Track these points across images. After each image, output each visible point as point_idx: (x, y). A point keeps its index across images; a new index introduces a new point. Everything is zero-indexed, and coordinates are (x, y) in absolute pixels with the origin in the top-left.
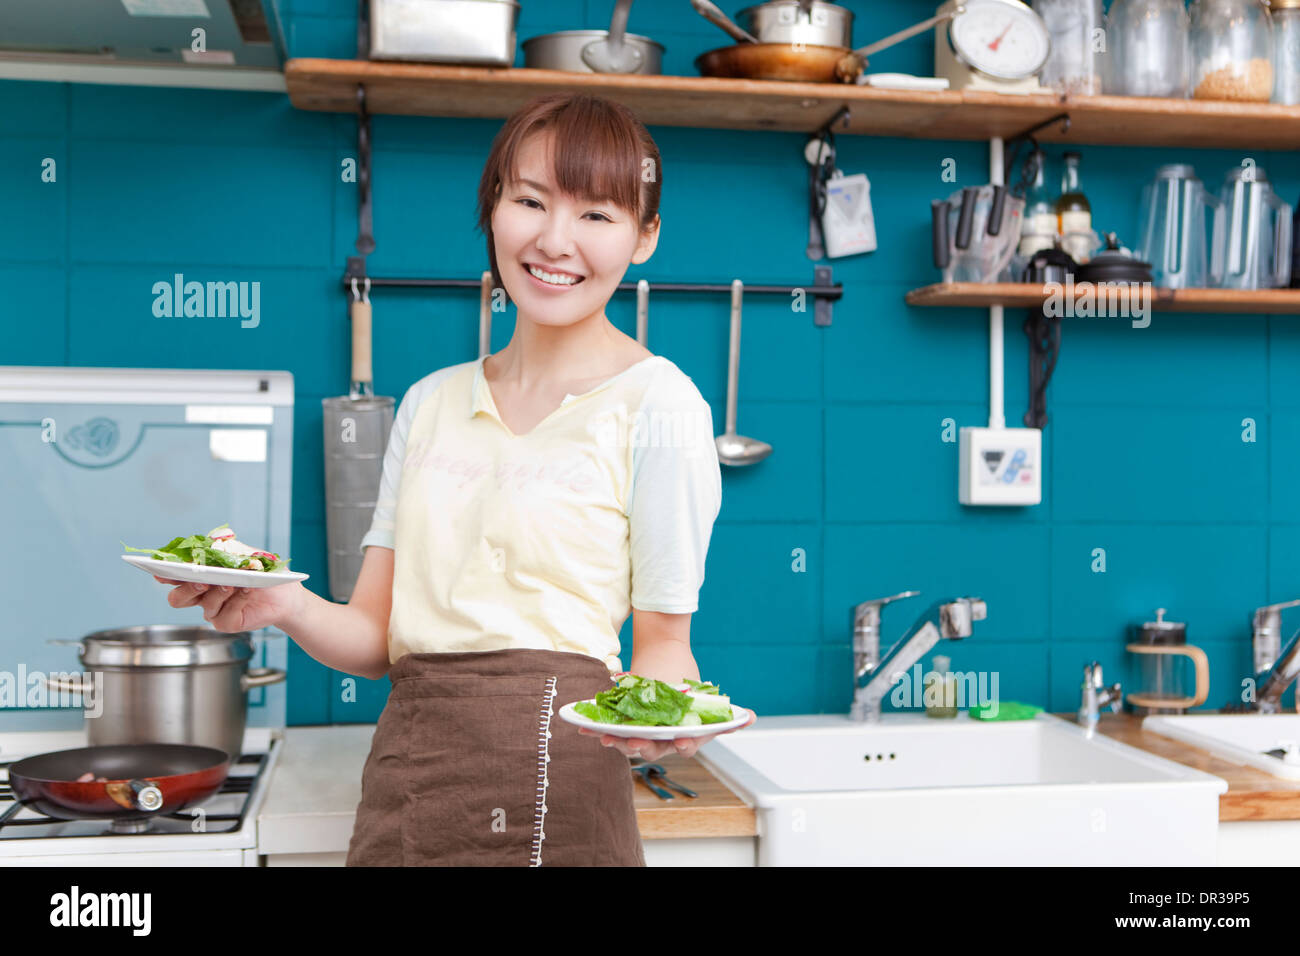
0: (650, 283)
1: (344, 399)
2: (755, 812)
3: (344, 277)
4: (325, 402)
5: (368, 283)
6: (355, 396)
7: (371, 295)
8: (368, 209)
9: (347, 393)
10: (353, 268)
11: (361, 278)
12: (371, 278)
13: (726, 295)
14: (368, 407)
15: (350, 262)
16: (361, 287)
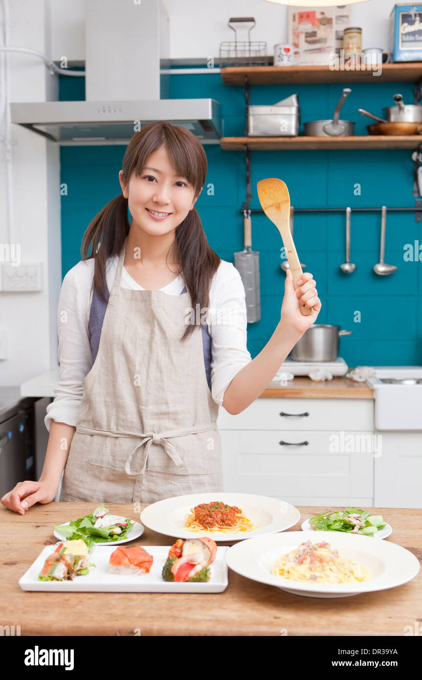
0: (351, 208)
1: (242, 252)
2: (372, 391)
3: (242, 209)
4: (235, 254)
5: (250, 211)
6: (245, 251)
7: (251, 216)
8: (249, 185)
9: (243, 250)
10: (246, 206)
11: (247, 210)
12: (251, 210)
13: (380, 212)
14: (249, 256)
15: (244, 203)
16: (247, 213)
